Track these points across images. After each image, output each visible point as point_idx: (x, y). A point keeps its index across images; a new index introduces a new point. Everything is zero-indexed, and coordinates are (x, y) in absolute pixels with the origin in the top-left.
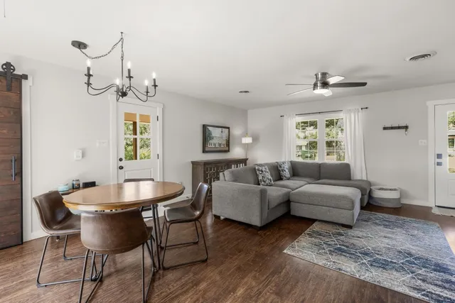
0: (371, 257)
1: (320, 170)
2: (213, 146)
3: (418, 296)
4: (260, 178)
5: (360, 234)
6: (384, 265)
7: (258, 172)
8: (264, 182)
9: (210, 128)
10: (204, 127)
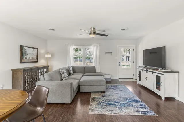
0: (119, 103)
1: (85, 69)
2: (28, 59)
3: (140, 114)
4: (63, 76)
5: (109, 94)
6: (124, 105)
7: (61, 73)
8: (65, 77)
9: (26, 48)
10: (21, 47)
